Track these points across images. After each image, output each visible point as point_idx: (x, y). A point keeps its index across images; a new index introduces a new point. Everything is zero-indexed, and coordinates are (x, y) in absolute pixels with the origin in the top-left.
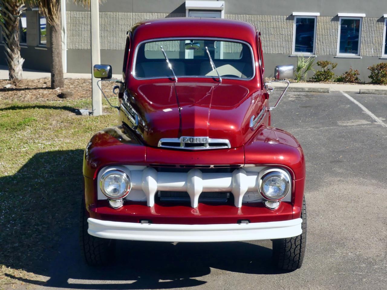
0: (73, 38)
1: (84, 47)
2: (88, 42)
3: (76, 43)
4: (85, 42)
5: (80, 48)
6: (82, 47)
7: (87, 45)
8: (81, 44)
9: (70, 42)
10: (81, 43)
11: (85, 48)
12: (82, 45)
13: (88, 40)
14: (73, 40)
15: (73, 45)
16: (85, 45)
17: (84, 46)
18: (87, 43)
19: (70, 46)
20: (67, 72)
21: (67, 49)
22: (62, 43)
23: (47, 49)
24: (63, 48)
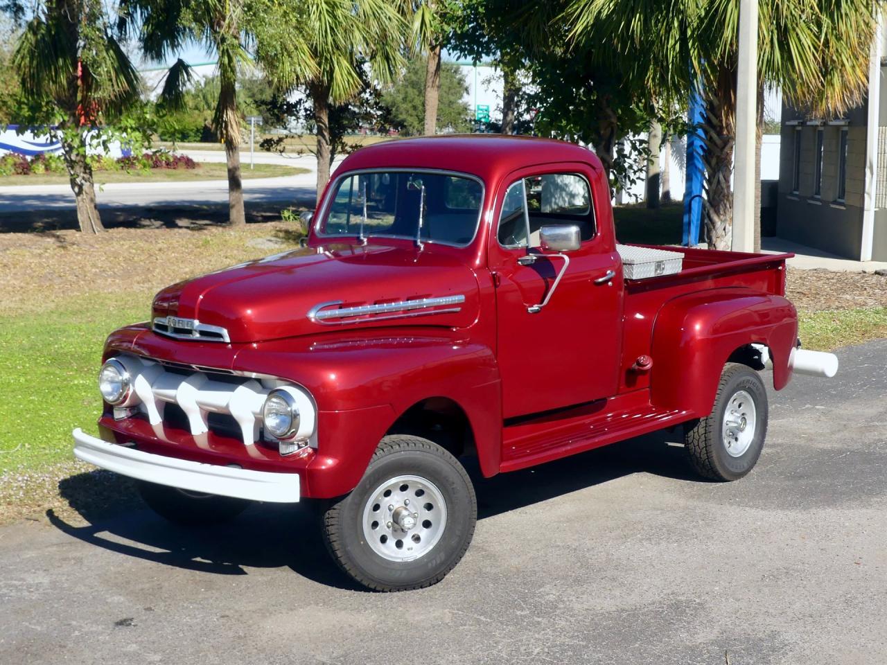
20: (873, 259)
21: (877, 209)
22: (866, 195)
23: (844, 209)
24: (866, 207)
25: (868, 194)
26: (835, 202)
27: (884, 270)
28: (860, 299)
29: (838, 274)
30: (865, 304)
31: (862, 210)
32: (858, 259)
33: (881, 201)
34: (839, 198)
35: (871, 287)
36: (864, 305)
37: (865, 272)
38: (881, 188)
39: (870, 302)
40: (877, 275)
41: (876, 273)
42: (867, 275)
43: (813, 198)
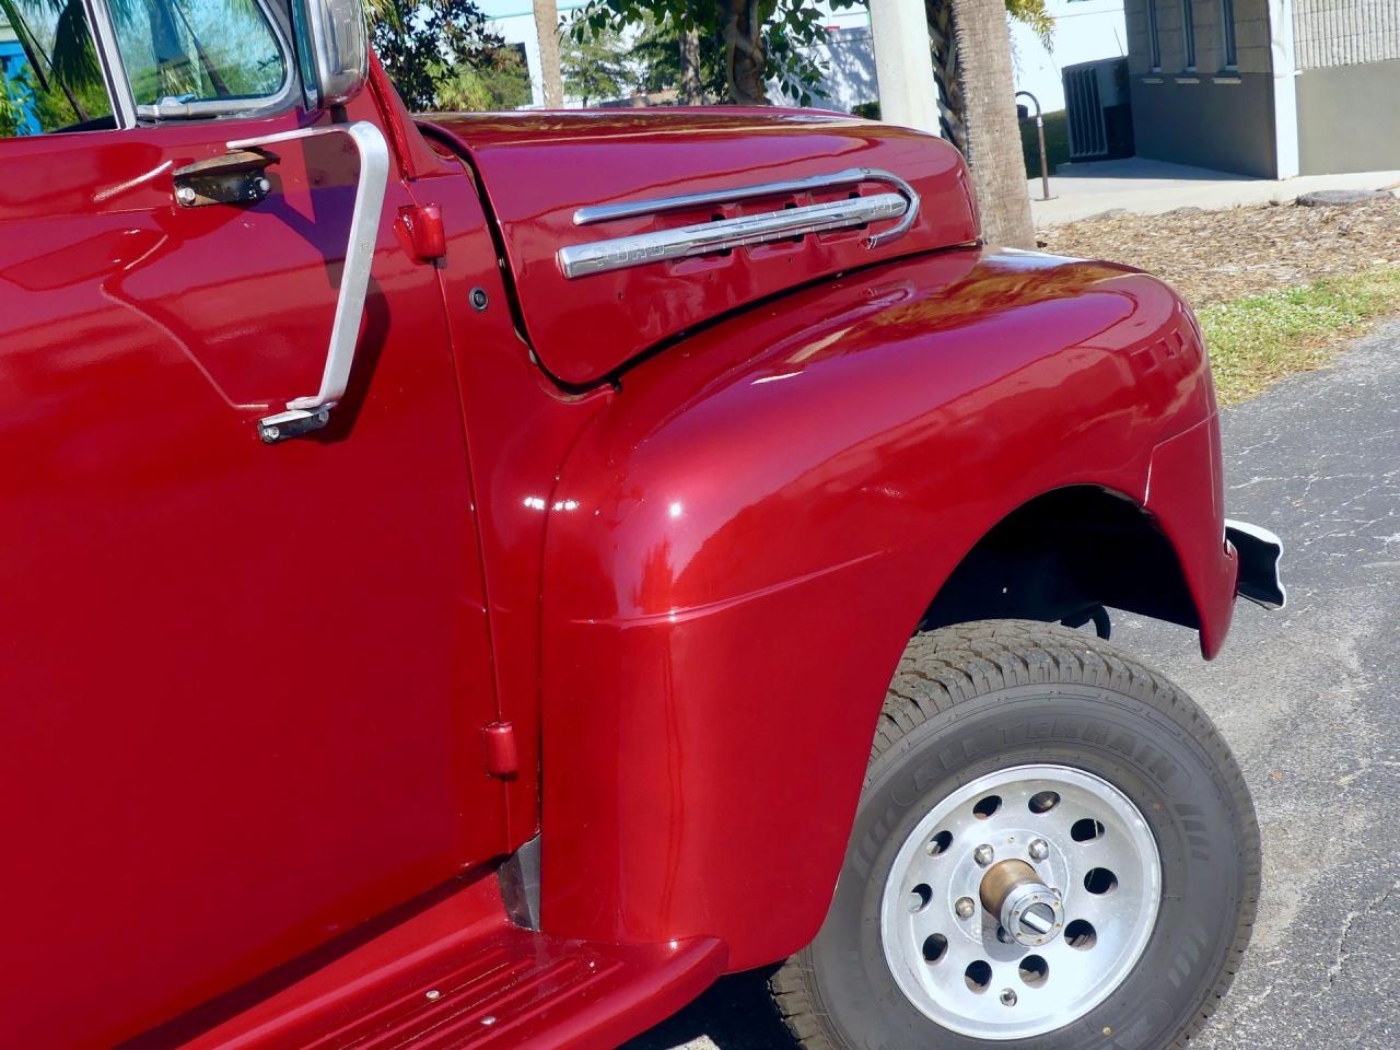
0: (1321, 20)
1: (1368, 50)
2: (1386, 28)
3: (1335, 40)
4: (1373, 29)
5: (1353, 58)
6: (1361, 54)
7: (1381, 42)
8: (1354, 42)
9: (1310, 36)
10: (1354, 37)
11: (1374, 54)
12: (1361, 44)
13: (1386, 17)
14: (1322, 29)
15: (1323, 52)
16: (1374, 43)
17: (1367, 46)
18: (1380, 34)
19: (1311, 54)
20: (1302, 173)
21: (1299, 72)
22: (1274, 47)
23: (1239, 82)
24: (1277, 70)
25: (1279, 44)
26: (1222, 74)
27: (1315, 194)
28: (1258, 271)
29: (1220, 216)
30: (1271, 281)
31: (1269, 78)
32: (1274, 176)
33: (1304, 55)
34: (1229, 64)
35: (1286, 238)
36: (1268, 284)
37: (1274, 204)
38: (1303, 27)
39: (1283, 273)
40: (1300, 208)
41: (1299, 202)
42: (1280, 209)
43: (1185, 74)
